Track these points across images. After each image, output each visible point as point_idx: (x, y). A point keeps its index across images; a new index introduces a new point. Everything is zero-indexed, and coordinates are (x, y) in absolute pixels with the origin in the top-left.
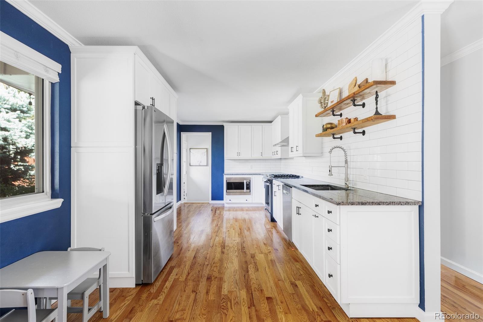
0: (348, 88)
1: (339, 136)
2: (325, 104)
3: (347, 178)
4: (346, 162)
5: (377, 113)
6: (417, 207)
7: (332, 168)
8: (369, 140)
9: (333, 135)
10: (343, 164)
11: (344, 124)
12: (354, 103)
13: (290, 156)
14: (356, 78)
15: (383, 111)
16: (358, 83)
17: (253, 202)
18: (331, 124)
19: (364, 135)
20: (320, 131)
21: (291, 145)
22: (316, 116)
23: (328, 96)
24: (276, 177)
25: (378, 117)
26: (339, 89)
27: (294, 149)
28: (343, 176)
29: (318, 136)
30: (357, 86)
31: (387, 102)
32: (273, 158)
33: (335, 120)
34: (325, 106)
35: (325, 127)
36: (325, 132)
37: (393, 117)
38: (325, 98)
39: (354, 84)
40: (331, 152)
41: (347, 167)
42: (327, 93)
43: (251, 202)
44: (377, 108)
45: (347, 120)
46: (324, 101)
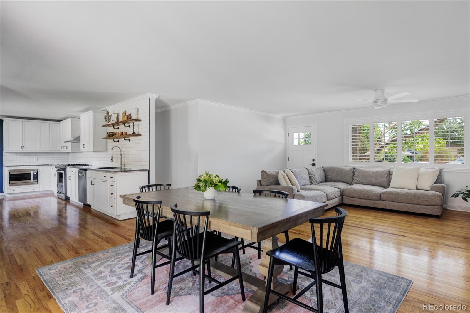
0: (122, 114)
1: (117, 140)
2: (108, 120)
3: (121, 163)
4: (121, 154)
5: (134, 133)
6: (147, 172)
7: (113, 158)
8: (132, 144)
9: (114, 139)
10: (119, 156)
11: (119, 135)
12: (124, 125)
13: (81, 151)
14: (126, 111)
15: (136, 133)
16: (127, 115)
17: (40, 190)
18: (112, 133)
19: (129, 141)
20: (106, 136)
21: (82, 142)
22: (103, 126)
23: (111, 116)
24: (69, 165)
25: (134, 134)
26: (117, 114)
27: (86, 146)
28: (119, 163)
29: (103, 139)
30: (126, 116)
31: (138, 128)
32: (61, 152)
33: (115, 131)
34: (109, 121)
35: (109, 134)
36: (108, 137)
37: (140, 135)
38: (109, 117)
39: (125, 114)
40: (112, 149)
41: (121, 157)
42: (110, 114)
43: (39, 190)
44: (134, 130)
45: (121, 133)
46: (108, 118)
